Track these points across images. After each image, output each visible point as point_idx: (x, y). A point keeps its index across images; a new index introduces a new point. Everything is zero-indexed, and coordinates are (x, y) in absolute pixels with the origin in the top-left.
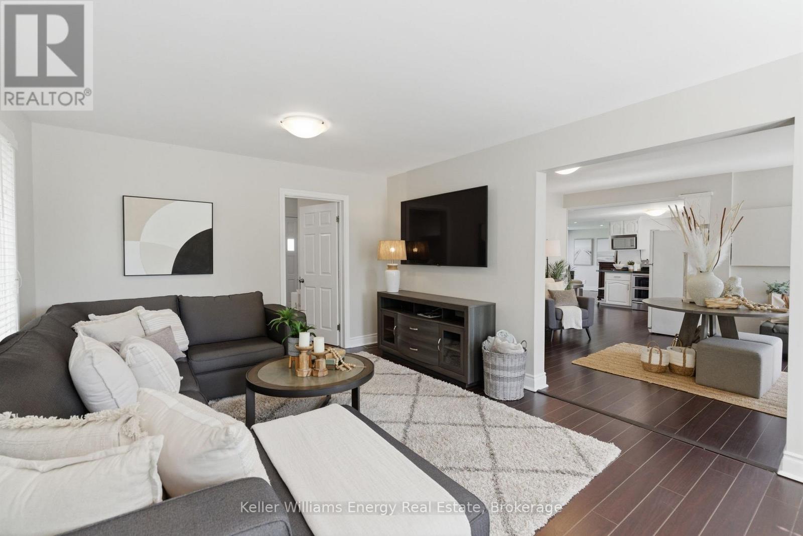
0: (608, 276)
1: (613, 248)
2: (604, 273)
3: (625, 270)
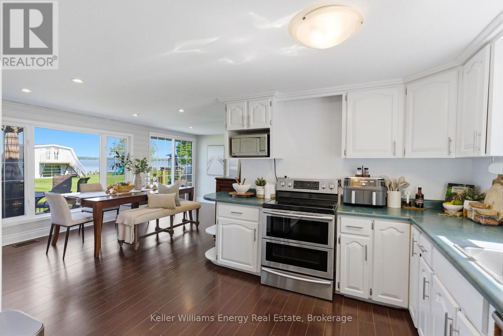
0: (222, 210)
1: (231, 154)
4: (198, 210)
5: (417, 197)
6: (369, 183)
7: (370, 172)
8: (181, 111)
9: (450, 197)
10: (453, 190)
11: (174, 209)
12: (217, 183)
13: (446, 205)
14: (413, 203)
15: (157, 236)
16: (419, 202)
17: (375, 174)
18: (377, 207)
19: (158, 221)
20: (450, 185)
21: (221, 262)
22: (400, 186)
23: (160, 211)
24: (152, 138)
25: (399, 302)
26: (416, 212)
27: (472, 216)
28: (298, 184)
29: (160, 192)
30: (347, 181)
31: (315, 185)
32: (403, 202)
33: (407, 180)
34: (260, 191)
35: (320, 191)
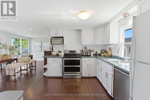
0: (49, 60)
1: (51, 44)
2: (47, 58)
3: (58, 55)
4: (35, 62)
5: (96, 53)
6: (87, 50)
7: (87, 48)
8: (31, 29)
9: (102, 53)
10: (102, 51)
11: (28, 62)
12: (44, 53)
13: (101, 54)
14: (95, 55)
15: (21, 72)
16: (97, 54)
17: (88, 48)
18: (89, 56)
19: (21, 67)
20: (102, 50)
21: (50, 75)
22: (93, 51)
23: (23, 63)
24: (12, 38)
25: (94, 75)
26: (96, 56)
27: (106, 56)
28: (70, 51)
29: (22, 57)
30: (82, 50)
31: (75, 52)
32: (94, 55)
33: (94, 49)
34: (60, 54)
35: (76, 53)
